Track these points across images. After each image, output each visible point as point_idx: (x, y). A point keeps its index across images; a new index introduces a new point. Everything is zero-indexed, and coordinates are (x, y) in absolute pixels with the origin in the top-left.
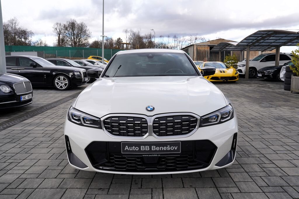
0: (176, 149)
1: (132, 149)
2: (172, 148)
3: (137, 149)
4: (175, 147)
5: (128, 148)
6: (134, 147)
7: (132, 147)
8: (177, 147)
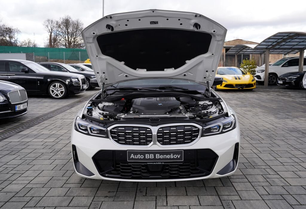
0: (179, 157)
1: (137, 158)
2: (175, 156)
3: (142, 157)
4: (178, 155)
5: (133, 156)
6: (139, 155)
7: (137, 156)
8: (180, 155)
